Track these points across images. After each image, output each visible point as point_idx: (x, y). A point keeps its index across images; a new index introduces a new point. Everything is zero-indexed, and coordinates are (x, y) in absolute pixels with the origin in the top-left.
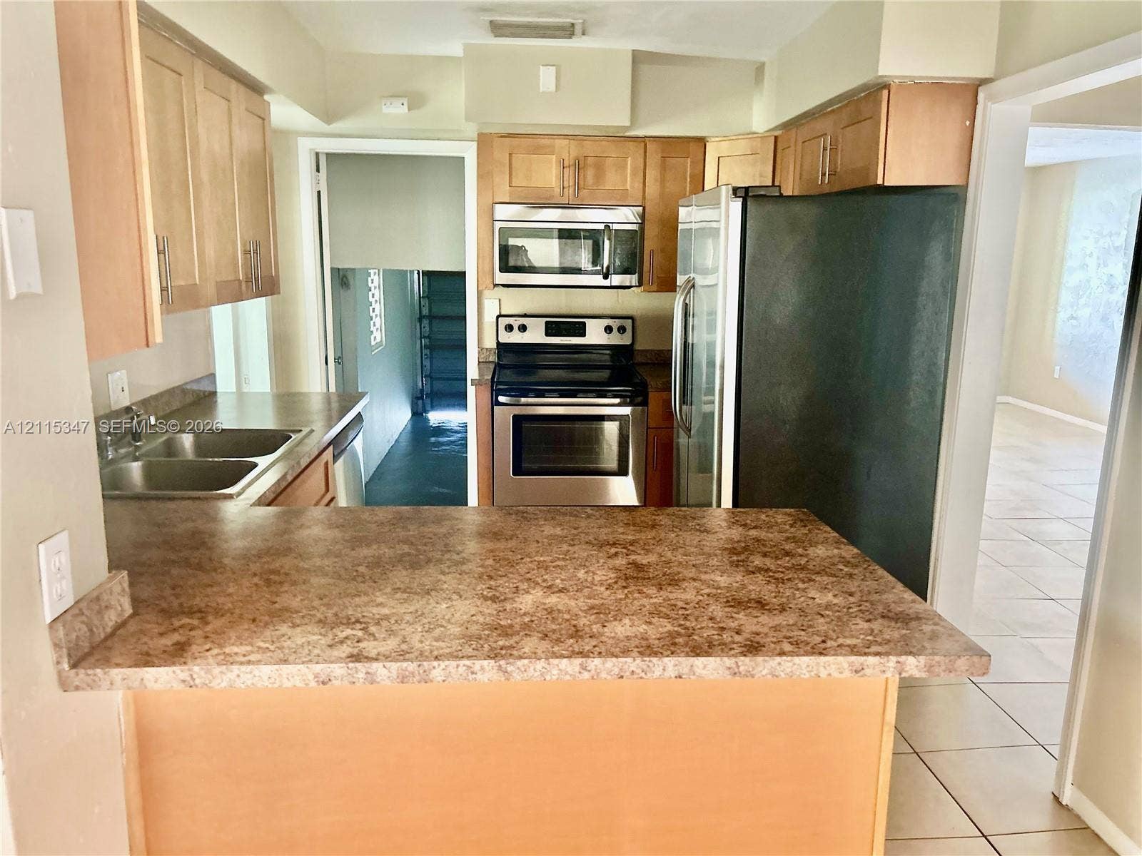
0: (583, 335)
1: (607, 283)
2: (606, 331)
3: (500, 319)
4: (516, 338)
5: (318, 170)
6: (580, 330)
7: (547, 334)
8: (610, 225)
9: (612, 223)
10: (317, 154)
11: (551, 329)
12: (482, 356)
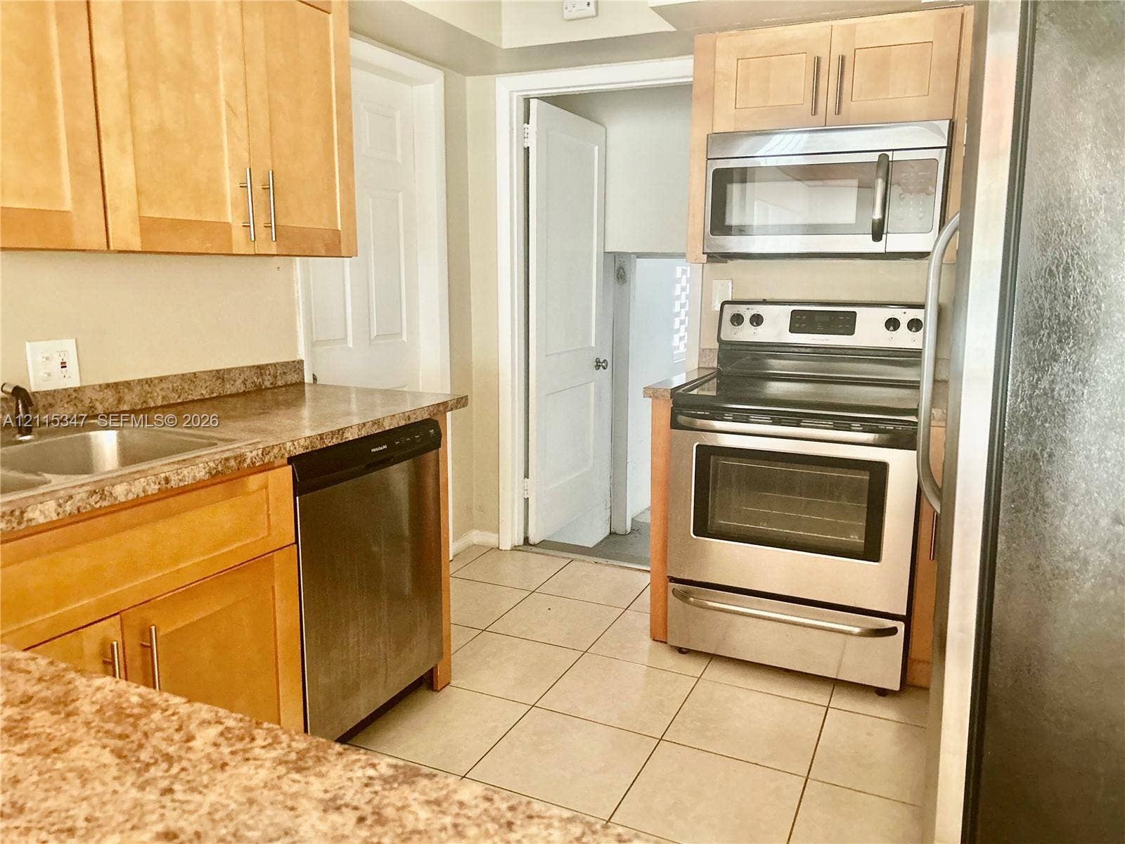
0: (851, 332)
1: (878, 247)
2: (888, 328)
3: (726, 306)
4: (746, 333)
5: (527, 121)
6: (846, 323)
7: (792, 330)
8: (890, 154)
9: (894, 150)
10: (527, 101)
11: (801, 322)
12: (704, 360)
